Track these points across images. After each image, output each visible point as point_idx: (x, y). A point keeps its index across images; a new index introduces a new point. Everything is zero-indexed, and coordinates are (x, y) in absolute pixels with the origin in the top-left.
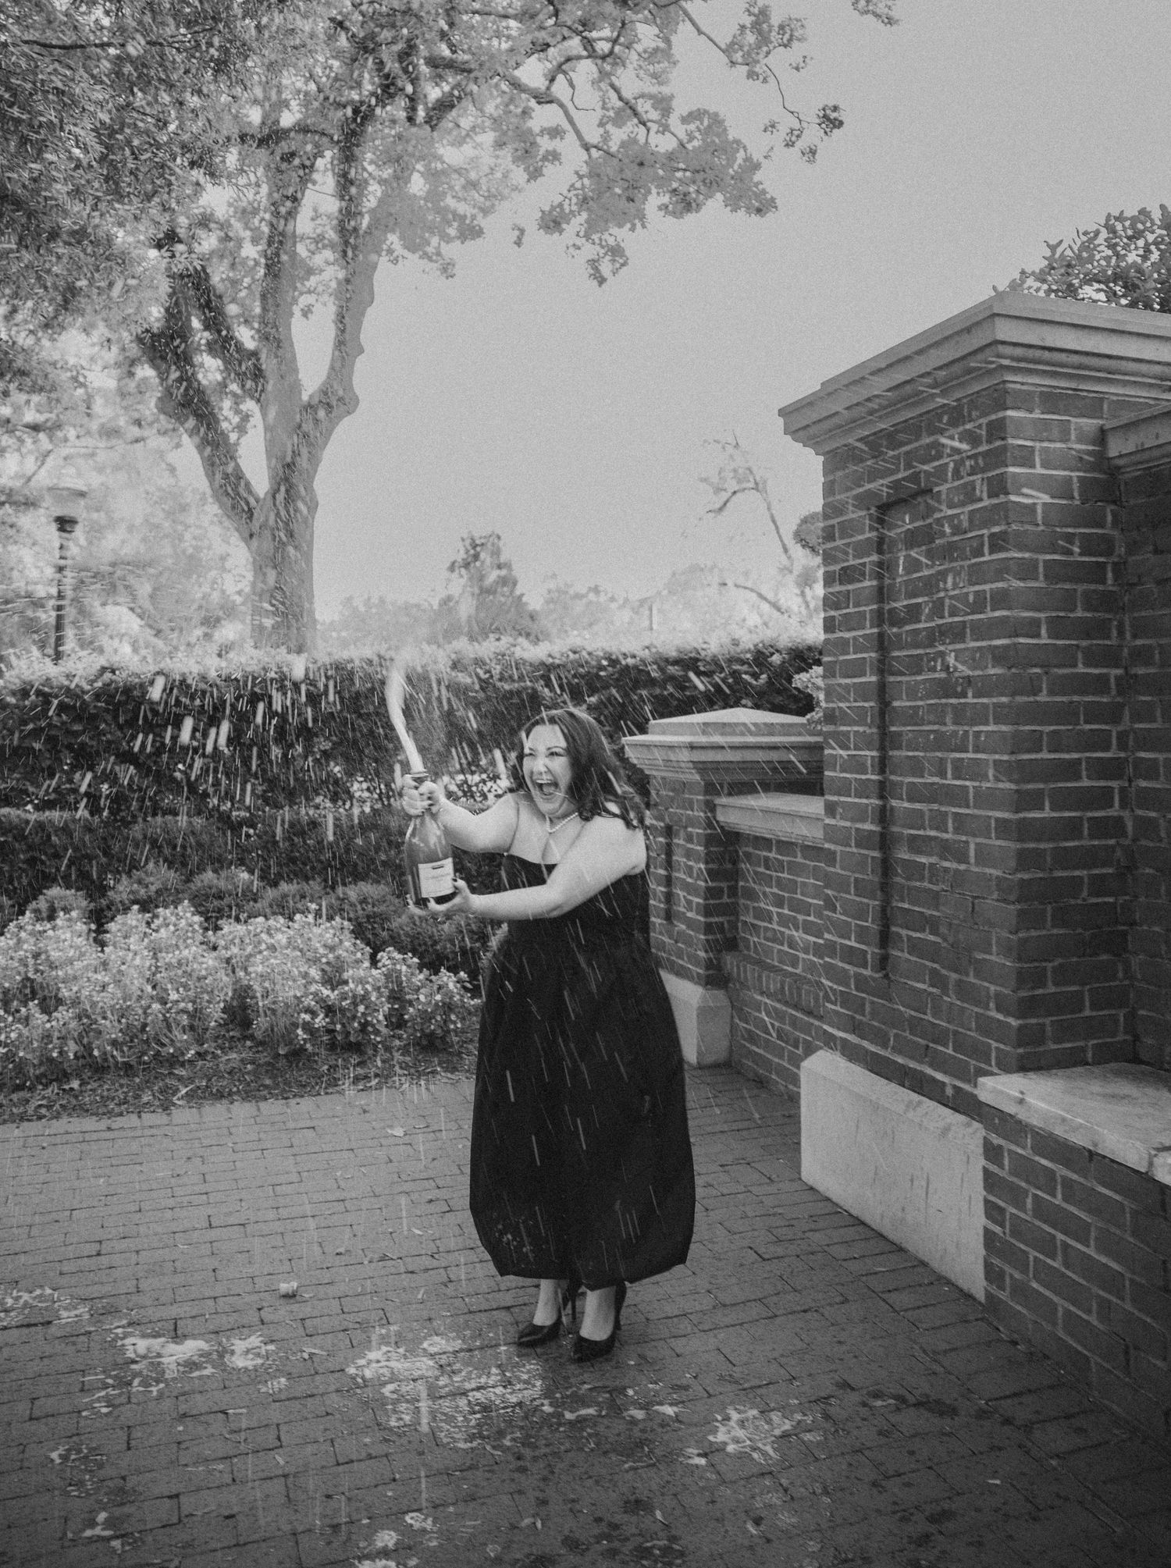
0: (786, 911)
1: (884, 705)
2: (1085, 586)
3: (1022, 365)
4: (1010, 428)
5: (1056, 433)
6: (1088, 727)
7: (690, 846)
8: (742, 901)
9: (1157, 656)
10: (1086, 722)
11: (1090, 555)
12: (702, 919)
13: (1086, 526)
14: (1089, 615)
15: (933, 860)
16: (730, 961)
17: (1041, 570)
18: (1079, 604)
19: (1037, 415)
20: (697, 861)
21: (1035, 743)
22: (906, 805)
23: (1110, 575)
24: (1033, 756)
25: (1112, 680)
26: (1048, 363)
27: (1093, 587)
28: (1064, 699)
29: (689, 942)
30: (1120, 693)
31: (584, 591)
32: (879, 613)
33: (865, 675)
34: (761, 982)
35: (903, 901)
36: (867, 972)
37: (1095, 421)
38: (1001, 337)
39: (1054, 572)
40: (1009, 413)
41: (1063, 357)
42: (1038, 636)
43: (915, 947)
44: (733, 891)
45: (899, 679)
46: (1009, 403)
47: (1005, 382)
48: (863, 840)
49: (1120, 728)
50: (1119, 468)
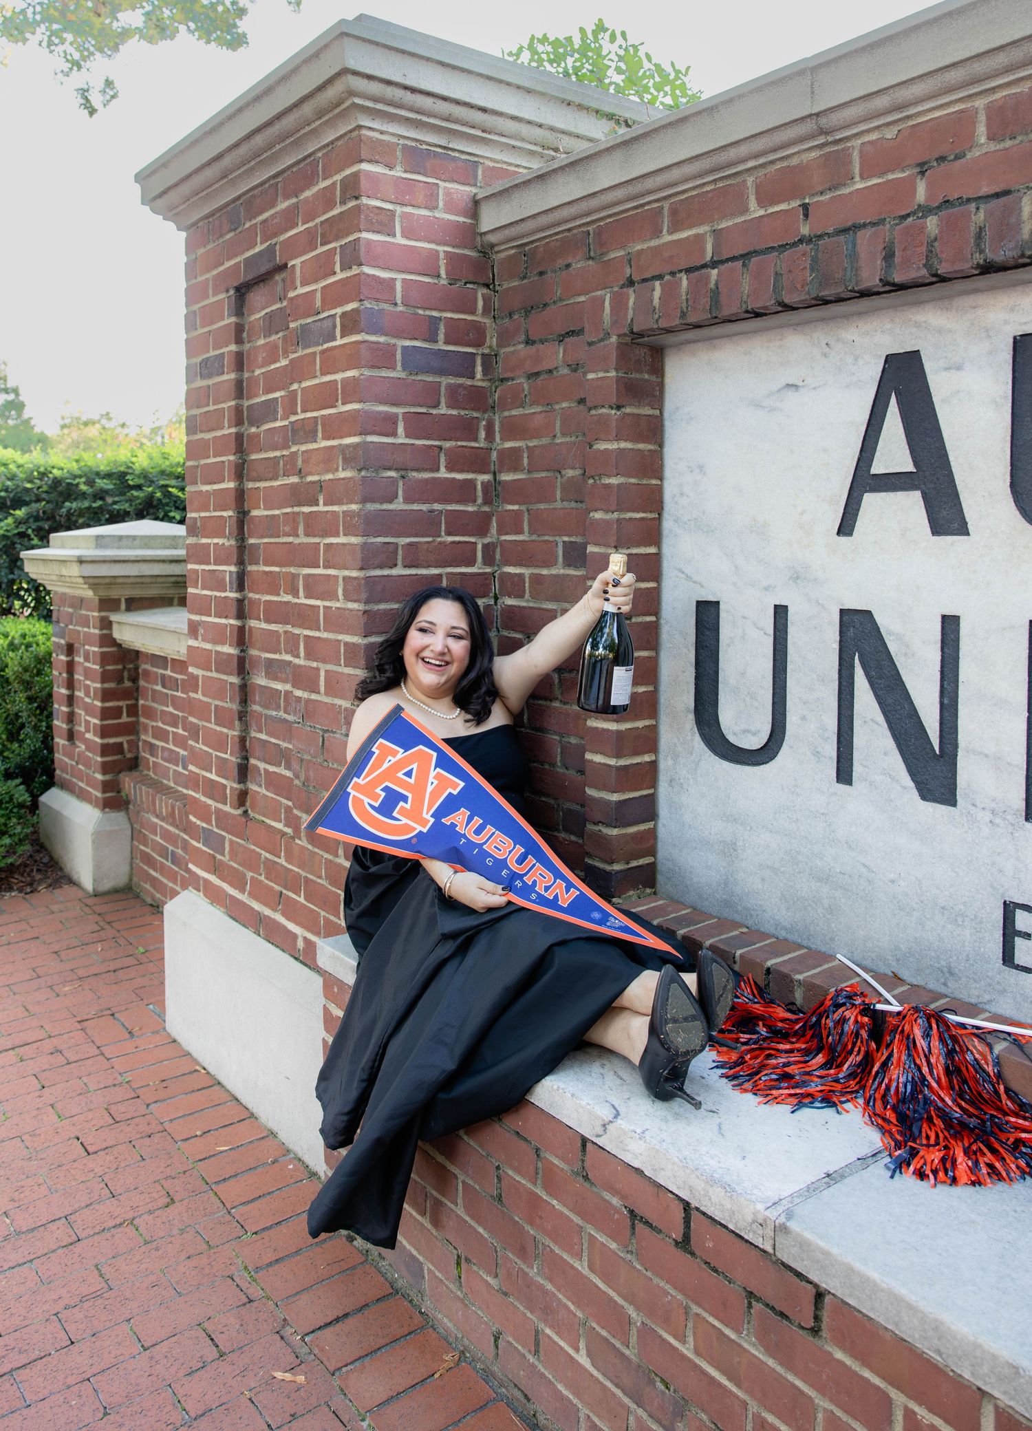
0: (180, 731)
1: (242, 516)
2: (452, 380)
3: (380, 106)
4: (364, 184)
5: (420, 197)
6: (450, 539)
7: (87, 664)
8: (142, 720)
9: (526, 461)
10: (449, 534)
11: (455, 344)
12: (98, 740)
13: (452, 311)
14: (454, 412)
15: (288, 687)
16: (128, 782)
17: (399, 357)
18: (443, 400)
19: (398, 172)
20: (93, 681)
21: (388, 557)
22: (264, 626)
23: (479, 369)
24: (386, 572)
25: (479, 487)
26: (411, 109)
27: (461, 381)
28: (424, 507)
29: (87, 764)
30: (487, 501)
31: (97, 417)
32: (238, 410)
33: (223, 481)
34: (154, 804)
35: (260, 731)
36: (227, 808)
37: (467, 188)
38: (352, 64)
39: (412, 360)
40: (365, 166)
41: (427, 103)
42: (394, 434)
43: (273, 782)
44: (133, 710)
45: (258, 485)
46: (364, 155)
47: (360, 127)
48: (222, 664)
49: (486, 540)
50: (492, 246)
